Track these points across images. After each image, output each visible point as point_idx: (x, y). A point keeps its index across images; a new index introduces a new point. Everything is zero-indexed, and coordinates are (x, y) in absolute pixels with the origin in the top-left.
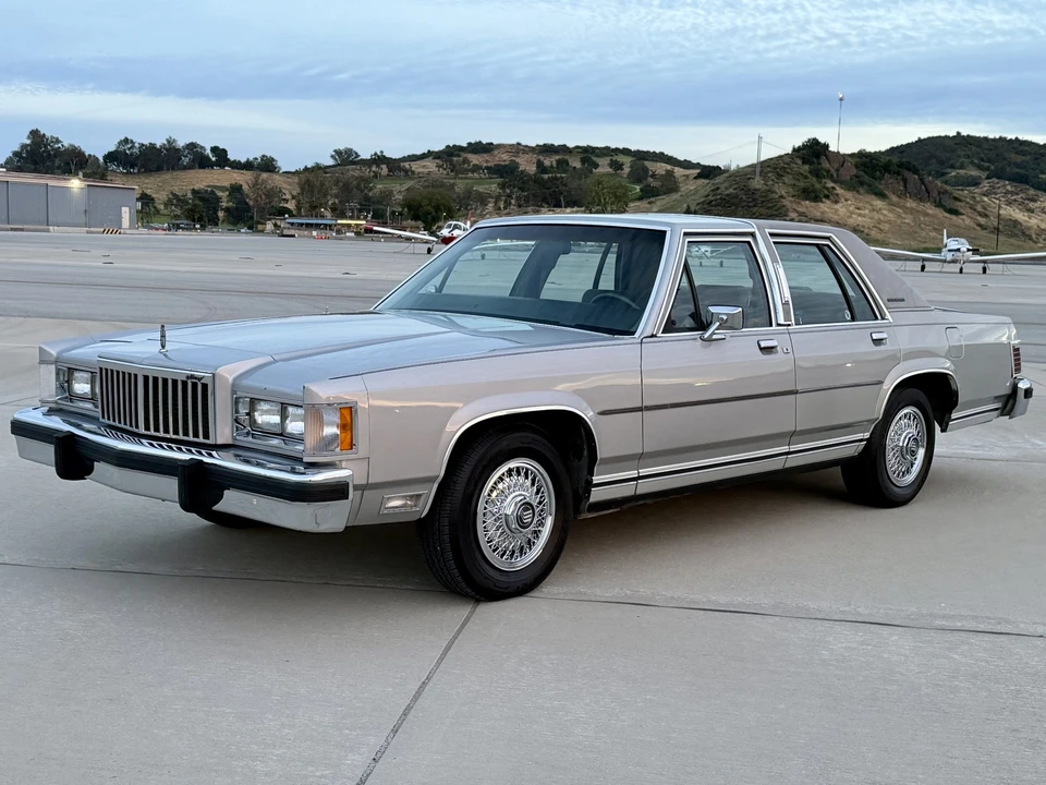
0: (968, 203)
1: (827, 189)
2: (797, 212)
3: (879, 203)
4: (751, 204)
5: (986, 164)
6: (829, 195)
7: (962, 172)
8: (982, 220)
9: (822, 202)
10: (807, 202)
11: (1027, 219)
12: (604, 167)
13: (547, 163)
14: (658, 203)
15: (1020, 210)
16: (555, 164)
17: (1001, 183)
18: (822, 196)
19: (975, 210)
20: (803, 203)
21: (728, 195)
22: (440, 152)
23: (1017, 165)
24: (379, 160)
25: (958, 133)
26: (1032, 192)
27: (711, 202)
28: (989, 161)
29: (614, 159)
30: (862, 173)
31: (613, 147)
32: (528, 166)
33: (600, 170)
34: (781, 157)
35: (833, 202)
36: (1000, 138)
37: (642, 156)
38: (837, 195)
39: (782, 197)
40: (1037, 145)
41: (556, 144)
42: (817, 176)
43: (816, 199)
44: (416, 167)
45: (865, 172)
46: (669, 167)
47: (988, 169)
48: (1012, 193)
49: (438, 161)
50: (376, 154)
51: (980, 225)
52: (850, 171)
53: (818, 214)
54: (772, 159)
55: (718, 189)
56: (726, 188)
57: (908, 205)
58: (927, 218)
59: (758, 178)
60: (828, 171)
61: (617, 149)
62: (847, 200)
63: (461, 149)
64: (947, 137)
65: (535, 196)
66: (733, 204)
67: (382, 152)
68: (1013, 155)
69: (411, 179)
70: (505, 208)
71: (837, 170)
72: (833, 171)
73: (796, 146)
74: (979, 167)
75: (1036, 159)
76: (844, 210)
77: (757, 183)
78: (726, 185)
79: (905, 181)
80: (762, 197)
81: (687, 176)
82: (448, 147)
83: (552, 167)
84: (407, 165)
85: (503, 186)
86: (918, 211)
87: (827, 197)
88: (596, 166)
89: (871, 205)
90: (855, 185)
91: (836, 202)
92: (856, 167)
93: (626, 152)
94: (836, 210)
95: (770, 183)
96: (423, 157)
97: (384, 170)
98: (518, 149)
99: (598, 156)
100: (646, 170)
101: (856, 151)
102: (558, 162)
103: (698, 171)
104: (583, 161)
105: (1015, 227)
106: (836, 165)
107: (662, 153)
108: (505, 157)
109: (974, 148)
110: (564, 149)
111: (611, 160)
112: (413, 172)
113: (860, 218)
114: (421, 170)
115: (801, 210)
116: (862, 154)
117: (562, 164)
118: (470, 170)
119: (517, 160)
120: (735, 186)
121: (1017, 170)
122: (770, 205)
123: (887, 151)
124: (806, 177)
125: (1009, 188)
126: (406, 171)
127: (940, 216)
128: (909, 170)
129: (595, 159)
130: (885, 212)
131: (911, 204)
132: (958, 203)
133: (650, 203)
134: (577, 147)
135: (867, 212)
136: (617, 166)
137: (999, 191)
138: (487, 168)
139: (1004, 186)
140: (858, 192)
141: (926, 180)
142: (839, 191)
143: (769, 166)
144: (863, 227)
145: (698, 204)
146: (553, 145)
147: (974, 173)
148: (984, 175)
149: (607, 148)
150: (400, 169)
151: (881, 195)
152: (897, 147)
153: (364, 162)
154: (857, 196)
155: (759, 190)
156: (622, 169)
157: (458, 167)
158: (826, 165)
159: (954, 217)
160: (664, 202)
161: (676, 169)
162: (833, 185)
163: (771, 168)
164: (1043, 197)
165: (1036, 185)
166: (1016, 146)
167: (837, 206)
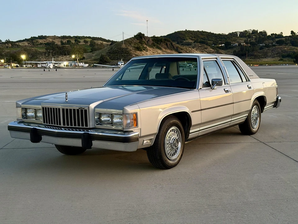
0: (185, 50)
1: (144, 47)
2: (135, 55)
3: (159, 51)
4: (122, 53)
5: (194, 39)
6: (145, 49)
7: (187, 41)
9: (143, 51)
12: (82, 42)
13: (64, 41)
14: (95, 53)
15: (200, 52)
16: (66, 42)
18: (142, 49)
20: (137, 52)
21: (115, 50)
22: (29, 39)
23: (202, 39)
24: (8, 42)
25: (186, 30)
26: (206, 46)
28: (194, 37)
29: (85, 40)
31: (85, 36)
32: (58, 42)
33: (81, 43)
34: (131, 38)
35: (146, 51)
36: (198, 31)
37: (94, 38)
38: (147, 49)
39: (131, 50)
40: (208, 32)
41: (67, 36)
42: (141, 44)
43: (141, 50)
44: (20, 44)
45: (155, 42)
46: (101, 42)
47: (194, 40)
48: (201, 47)
49: (28, 42)
50: (7, 40)
52: (151, 42)
53: (142, 54)
54: (128, 39)
55: (112, 48)
56: (115, 48)
57: (168, 51)
59: (124, 45)
60: (145, 42)
61: (87, 37)
62: (150, 51)
63: (35, 38)
64: (183, 31)
65: (57, 52)
66: (117, 53)
67: (9, 40)
68: (201, 36)
69: (19, 48)
70: (48, 56)
71: (147, 42)
72: (146, 42)
73: (135, 35)
74: (192, 39)
75: (208, 37)
76: (149, 53)
77: (124, 46)
78: (114, 47)
79: (167, 44)
80: (125, 50)
81: (108, 45)
82: (32, 37)
84: (18, 43)
85: (47, 49)
87: (144, 50)
88: (80, 42)
89: (157, 52)
90: (153, 46)
91: (147, 51)
92: (153, 41)
93: (89, 37)
94: (147, 54)
95: (127, 46)
96: (23, 41)
97: (10, 45)
98: (55, 37)
99: (80, 39)
100: (95, 43)
101: (153, 36)
102: (68, 41)
103: (111, 43)
104: (75, 40)
106: (147, 40)
107: (101, 38)
108: (51, 40)
109: (190, 34)
110: (69, 37)
111: (84, 40)
112: (20, 46)
114: (23, 45)
115: (137, 54)
116: (154, 37)
117: (69, 42)
118: (39, 44)
119: (54, 41)
120: (117, 47)
122: (127, 53)
123: (167, 35)
124: (138, 44)
125: (200, 45)
126: (18, 45)
128: (168, 41)
129: (79, 40)
132: (182, 50)
133: (93, 53)
134: (74, 36)
135: (156, 54)
136: (86, 42)
138: (44, 44)
139: (198, 45)
140: (153, 48)
141: (173, 44)
142: (148, 48)
145: (106, 53)
147: (190, 41)
148: (193, 42)
149: (83, 37)
150: (15, 45)
151: (160, 49)
152: (169, 34)
153: (3, 43)
154: (153, 49)
155: (124, 48)
156: (88, 43)
157: (35, 44)
158: (144, 40)
160: (97, 53)
161: (104, 43)
162: (146, 46)
163: (128, 41)
164: (209, 47)
165: (207, 44)
166: (202, 33)
167: (147, 53)
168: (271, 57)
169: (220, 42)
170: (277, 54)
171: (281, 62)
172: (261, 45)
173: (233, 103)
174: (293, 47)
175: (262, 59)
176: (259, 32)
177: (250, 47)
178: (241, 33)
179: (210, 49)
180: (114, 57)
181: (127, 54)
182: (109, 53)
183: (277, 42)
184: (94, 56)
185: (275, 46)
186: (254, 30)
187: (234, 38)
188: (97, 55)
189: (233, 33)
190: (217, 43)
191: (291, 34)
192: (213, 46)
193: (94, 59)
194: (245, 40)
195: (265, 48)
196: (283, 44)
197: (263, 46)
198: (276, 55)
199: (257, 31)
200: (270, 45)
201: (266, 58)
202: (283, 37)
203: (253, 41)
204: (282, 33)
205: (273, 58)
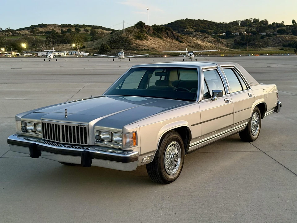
0: (185, 39)
1: (145, 36)
3: (160, 40)
4: (122, 42)
5: (195, 27)
7: (188, 30)
8: (189, 44)
9: (143, 40)
10: (139, 41)
11: (202, 43)
12: (82, 31)
13: (65, 30)
14: (96, 42)
15: (201, 41)
16: (67, 30)
17: (198, 33)
18: (143, 38)
19: (187, 41)
20: (137, 41)
21: (116, 39)
22: (29, 27)
23: (203, 27)
24: (8, 30)
25: (187, 19)
26: (207, 35)
27: (111, 41)
30: (155, 31)
32: (58, 31)
33: (81, 32)
34: (131, 27)
35: (146, 40)
36: (199, 20)
37: (94, 27)
38: (148, 38)
39: (131, 39)
40: (209, 21)
41: (67, 24)
42: (142, 33)
43: (142, 40)
44: (21, 32)
46: (102, 30)
47: (195, 29)
48: (201, 36)
49: (29, 30)
50: (7, 28)
51: (188, 46)
52: (152, 31)
53: (142, 44)
54: (128, 28)
55: (113, 37)
56: (115, 37)
57: (168, 40)
58: (174, 44)
59: (124, 34)
60: (145, 31)
61: (87, 25)
62: (151, 40)
63: (35, 26)
64: (184, 20)
65: (58, 41)
66: (117, 42)
67: (9, 28)
68: (202, 25)
69: (20, 36)
70: (48, 45)
71: (148, 31)
72: (146, 31)
73: (136, 24)
74: (193, 28)
75: (209, 25)
76: (150, 43)
77: (124, 35)
78: (115, 36)
79: (167, 33)
80: (125, 39)
81: (108, 33)
82: (32, 25)
83: (66, 31)
84: (18, 32)
85: (47, 38)
86: (171, 42)
87: (145, 39)
88: (80, 31)
89: (158, 41)
90: (153, 35)
91: (148, 40)
92: (153, 29)
93: (90, 26)
95: (128, 35)
96: (24, 29)
97: (11, 33)
98: (55, 26)
99: (80, 27)
100: (95, 32)
101: (153, 25)
102: (68, 29)
103: (111, 32)
104: (76, 29)
105: (198, 46)
106: (147, 29)
107: (101, 26)
108: (51, 28)
109: (191, 23)
110: (70, 25)
111: (85, 29)
112: (20, 34)
113: (154, 45)
114: (23, 33)
115: (137, 43)
116: (155, 26)
118: (39, 33)
119: (55, 29)
120: (118, 36)
121: (203, 29)
123: (167, 24)
124: (139, 33)
125: (200, 34)
126: (18, 34)
127: (178, 43)
128: (169, 30)
129: (79, 28)
130: (162, 43)
131: (169, 40)
132: (182, 39)
133: (93, 42)
134: (74, 25)
135: (157, 43)
137: (197, 35)
138: (45, 32)
139: (199, 34)
140: (154, 37)
141: (173, 33)
142: (148, 37)
143: (127, 30)
144: (155, 47)
145: (107, 42)
146: (66, 24)
147: (191, 30)
148: (194, 30)
149: (84, 25)
150: (16, 33)
151: (161, 38)
152: (170, 23)
153: (3, 31)
154: (154, 38)
155: (124, 37)
156: (88, 32)
157: (35, 32)
158: (144, 29)
159: (181, 44)
160: (97, 42)
161: (105, 31)
162: (147, 35)
163: (128, 30)
164: (210, 37)
165: (208, 33)
166: (203, 22)
167: (148, 42)
168: (272, 47)
169: (221, 31)
170: (278, 43)
171: (282, 51)
172: (262, 34)
173: (233, 113)
174: (295, 37)
175: (263, 48)
176: (260, 21)
177: (251, 36)
178: (242, 21)
179: (211, 38)
180: (114, 46)
181: (127, 43)
182: (110, 42)
183: (279, 32)
184: (95, 45)
185: (276, 35)
186: (255, 19)
187: (235, 27)
188: (97, 44)
189: (234, 21)
190: (218, 32)
191: (292, 23)
192: (214, 35)
193: (95, 48)
194: (246, 29)
195: (266, 37)
196: (284, 33)
197: (264, 35)
198: (277, 45)
199: (258, 20)
200: (271, 34)
201: (267, 47)
202: (284, 26)
203: (254, 30)
204: (283, 22)
205: (274, 47)
